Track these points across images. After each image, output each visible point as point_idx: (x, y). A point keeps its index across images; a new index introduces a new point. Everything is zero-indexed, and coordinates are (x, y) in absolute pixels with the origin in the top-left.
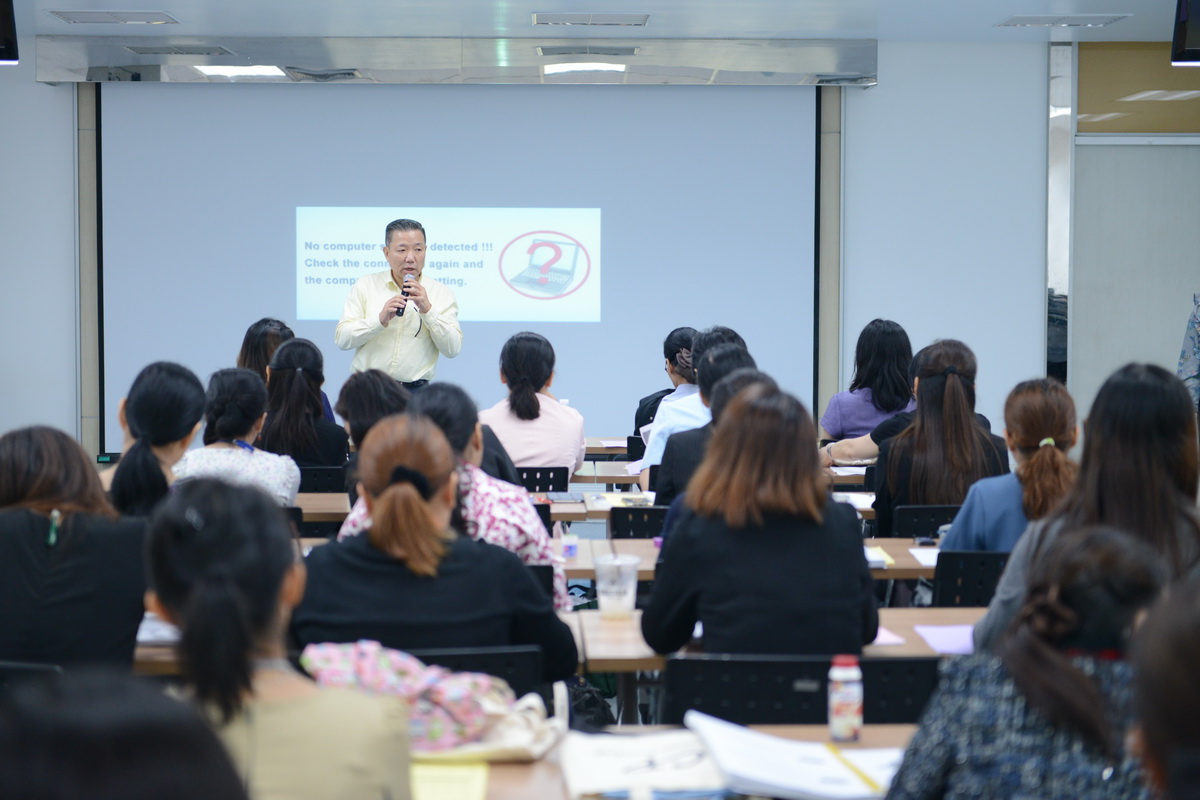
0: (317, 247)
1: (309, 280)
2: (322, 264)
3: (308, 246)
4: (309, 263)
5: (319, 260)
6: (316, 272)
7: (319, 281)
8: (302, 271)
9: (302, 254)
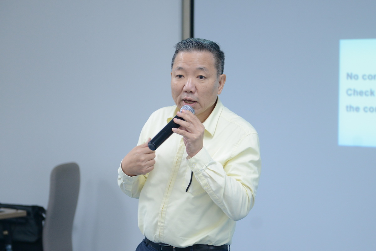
0: (356, 77)
1: (350, 108)
2: (361, 93)
3: (350, 76)
4: (350, 92)
5: (358, 89)
6: (356, 101)
7: (357, 109)
8: (344, 100)
9: (344, 84)
